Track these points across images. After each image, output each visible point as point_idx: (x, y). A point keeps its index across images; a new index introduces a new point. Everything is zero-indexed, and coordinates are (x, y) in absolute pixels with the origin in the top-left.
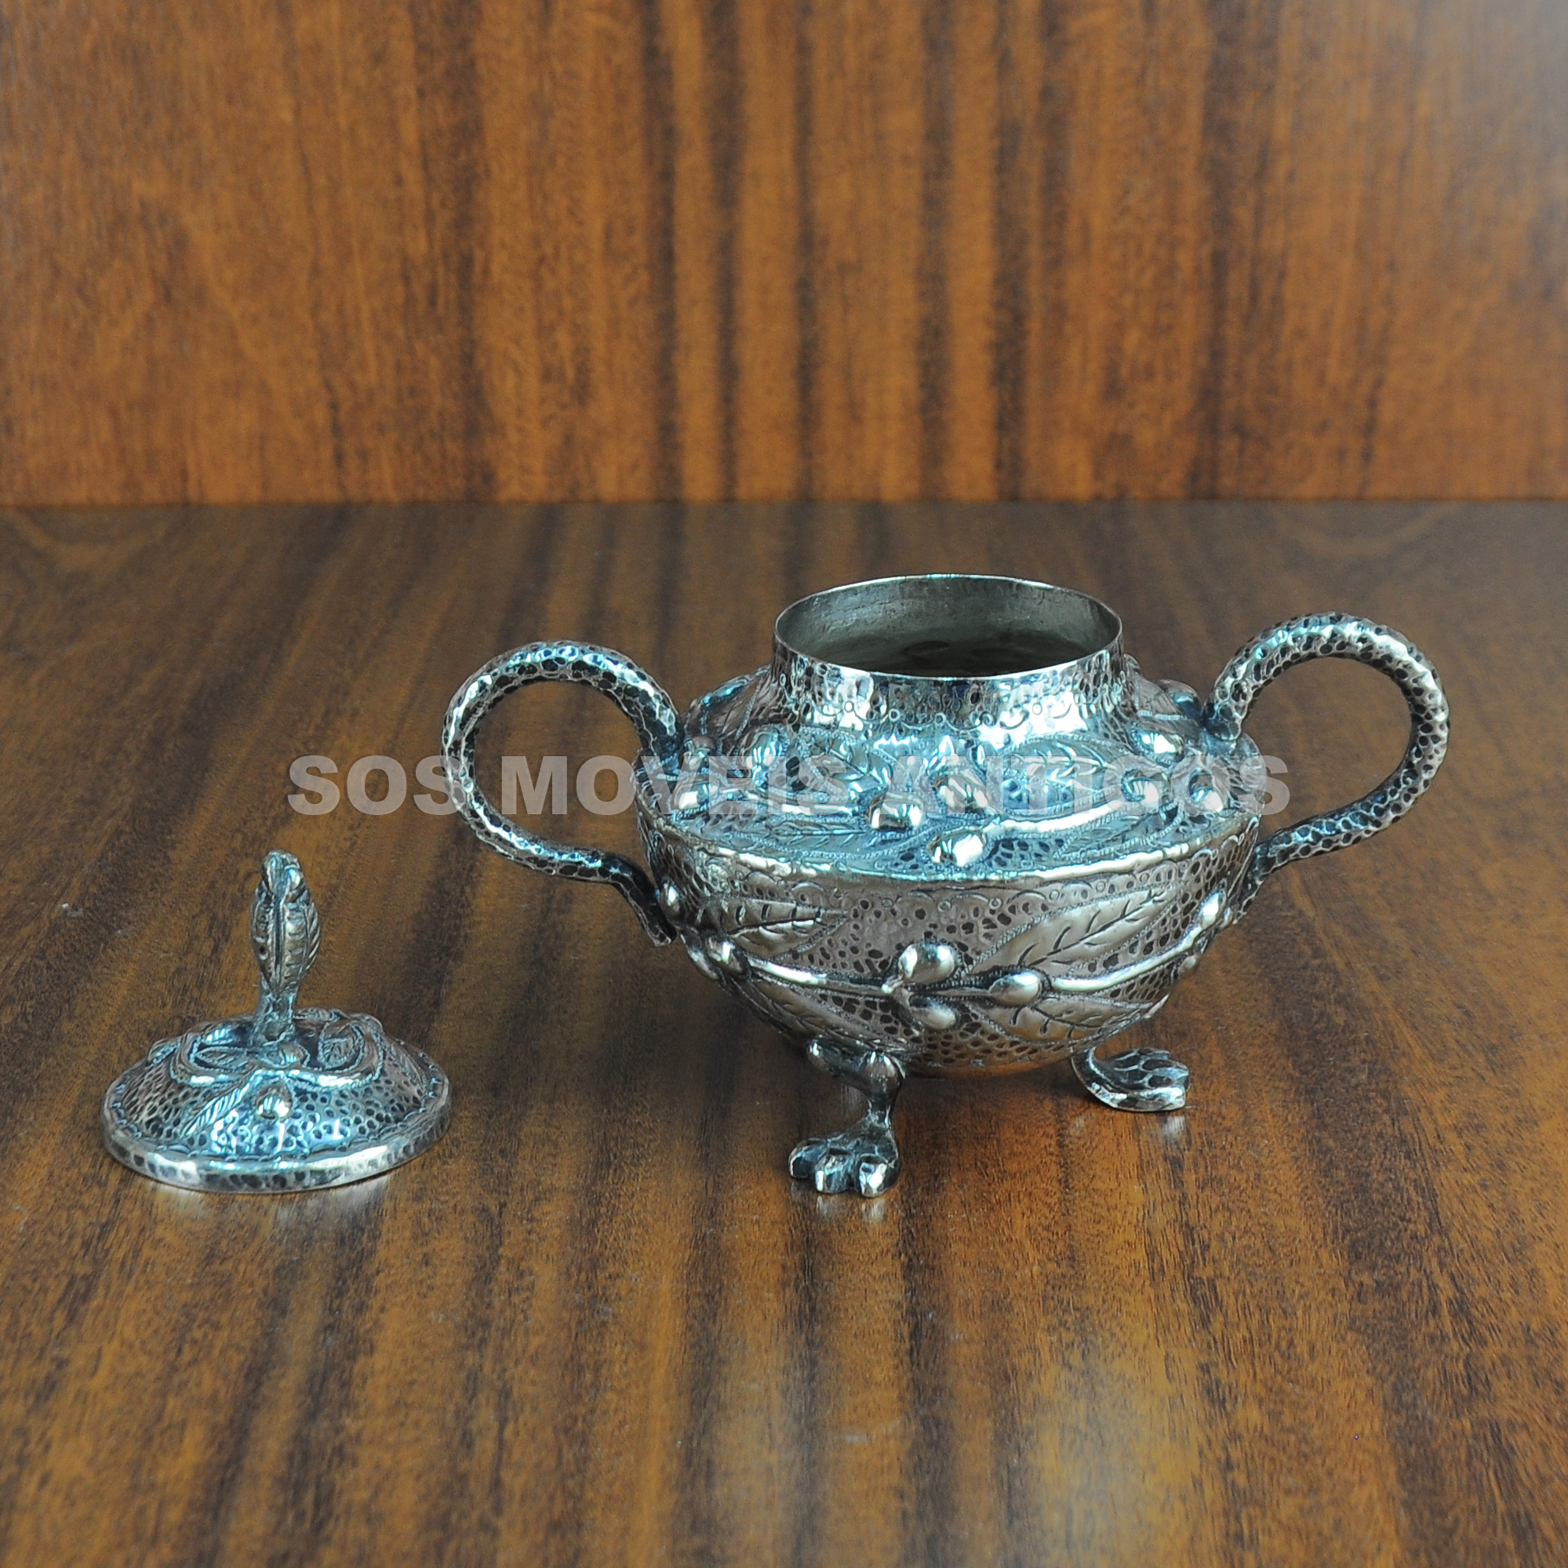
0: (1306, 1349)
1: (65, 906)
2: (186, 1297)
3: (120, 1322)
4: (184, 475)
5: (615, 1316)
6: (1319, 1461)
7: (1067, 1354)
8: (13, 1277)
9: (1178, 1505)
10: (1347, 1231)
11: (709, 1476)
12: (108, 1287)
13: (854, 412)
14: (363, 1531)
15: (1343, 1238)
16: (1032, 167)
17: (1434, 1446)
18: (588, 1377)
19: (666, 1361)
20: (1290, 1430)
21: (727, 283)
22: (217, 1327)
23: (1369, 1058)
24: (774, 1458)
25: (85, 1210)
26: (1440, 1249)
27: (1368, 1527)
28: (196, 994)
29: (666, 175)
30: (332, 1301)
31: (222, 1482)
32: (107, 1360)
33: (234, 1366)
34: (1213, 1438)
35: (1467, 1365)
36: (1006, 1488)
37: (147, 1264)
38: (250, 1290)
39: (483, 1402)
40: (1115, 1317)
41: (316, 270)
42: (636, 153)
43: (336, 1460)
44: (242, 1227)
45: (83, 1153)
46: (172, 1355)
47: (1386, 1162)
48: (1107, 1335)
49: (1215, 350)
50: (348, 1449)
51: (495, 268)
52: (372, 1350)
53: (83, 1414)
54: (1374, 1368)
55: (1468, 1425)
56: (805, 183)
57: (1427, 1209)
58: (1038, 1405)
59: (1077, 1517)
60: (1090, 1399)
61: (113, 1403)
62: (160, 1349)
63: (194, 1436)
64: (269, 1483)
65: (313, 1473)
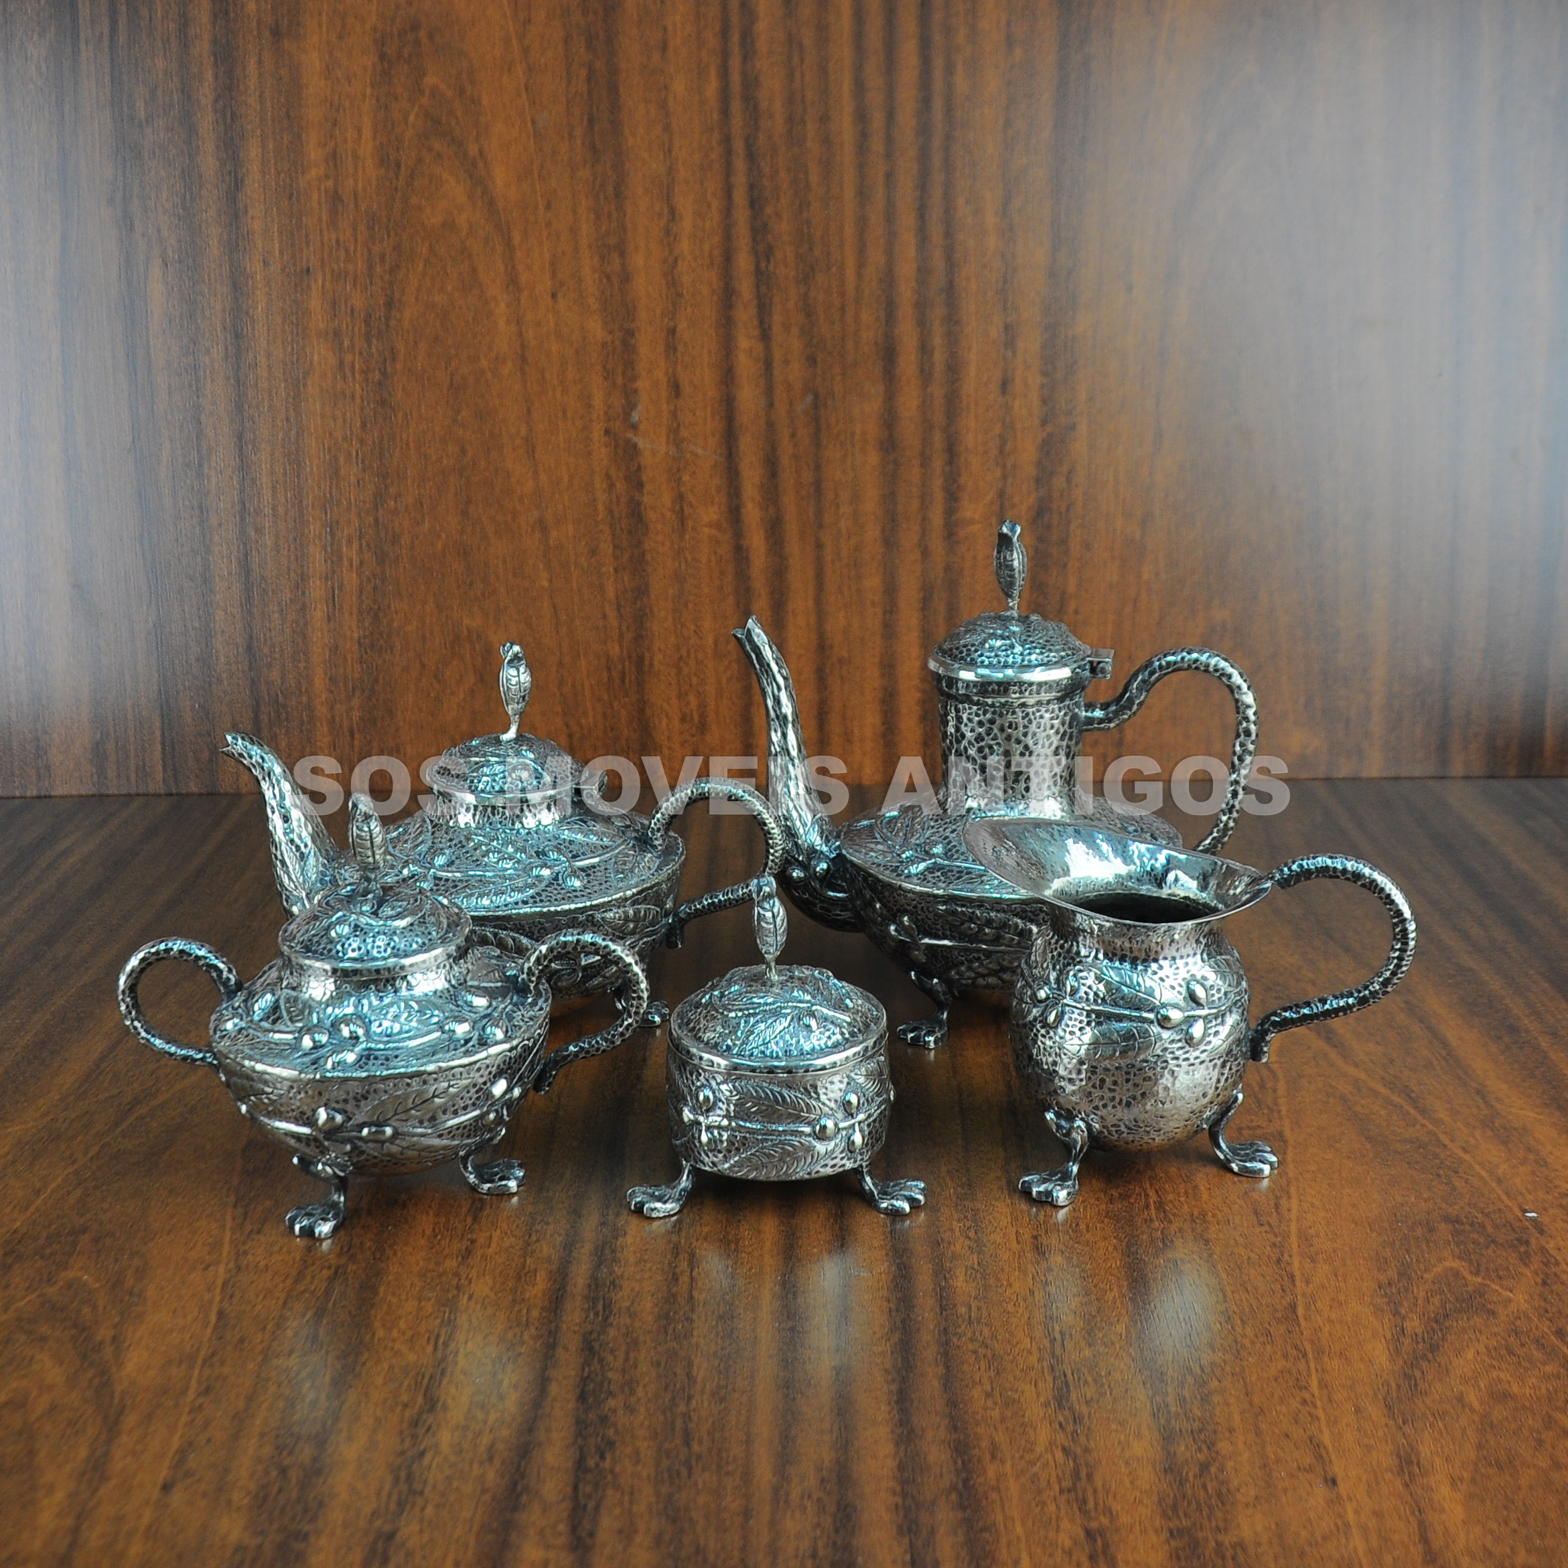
3: (499, 1222)
7: (967, 1232)
11: (795, 1294)
14: (628, 1321)
16: (941, 607)
18: (733, 1246)
19: (771, 1239)
22: (547, 1224)
24: (825, 1284)
27: (1113, 1311)
30: (603, 1211)
31: (557, 1298)
32: (495, 1240)
33: (557, 1243)
35: (1162, 1233)
36: (939, 1296)
38: (562, 1206)
39: (682, 1259)
40: (991, 1213)
41: (560, 664)
42: (731, 600)
43: (612, 1287)
46: (527, 1237)
48: (987, 1222)
50: (617, 1282)
51: (656, 663)
53: (486, 1266)
54: (1118, 1235)
56: (821, 616)
58: (954, 1257)
59: (974, 1309)
60: (979, 1253)
61: (500, 1261)
62: (520, 1235)
63: (542, 1276)
64: (580, 1298)
65: (601, 1293)
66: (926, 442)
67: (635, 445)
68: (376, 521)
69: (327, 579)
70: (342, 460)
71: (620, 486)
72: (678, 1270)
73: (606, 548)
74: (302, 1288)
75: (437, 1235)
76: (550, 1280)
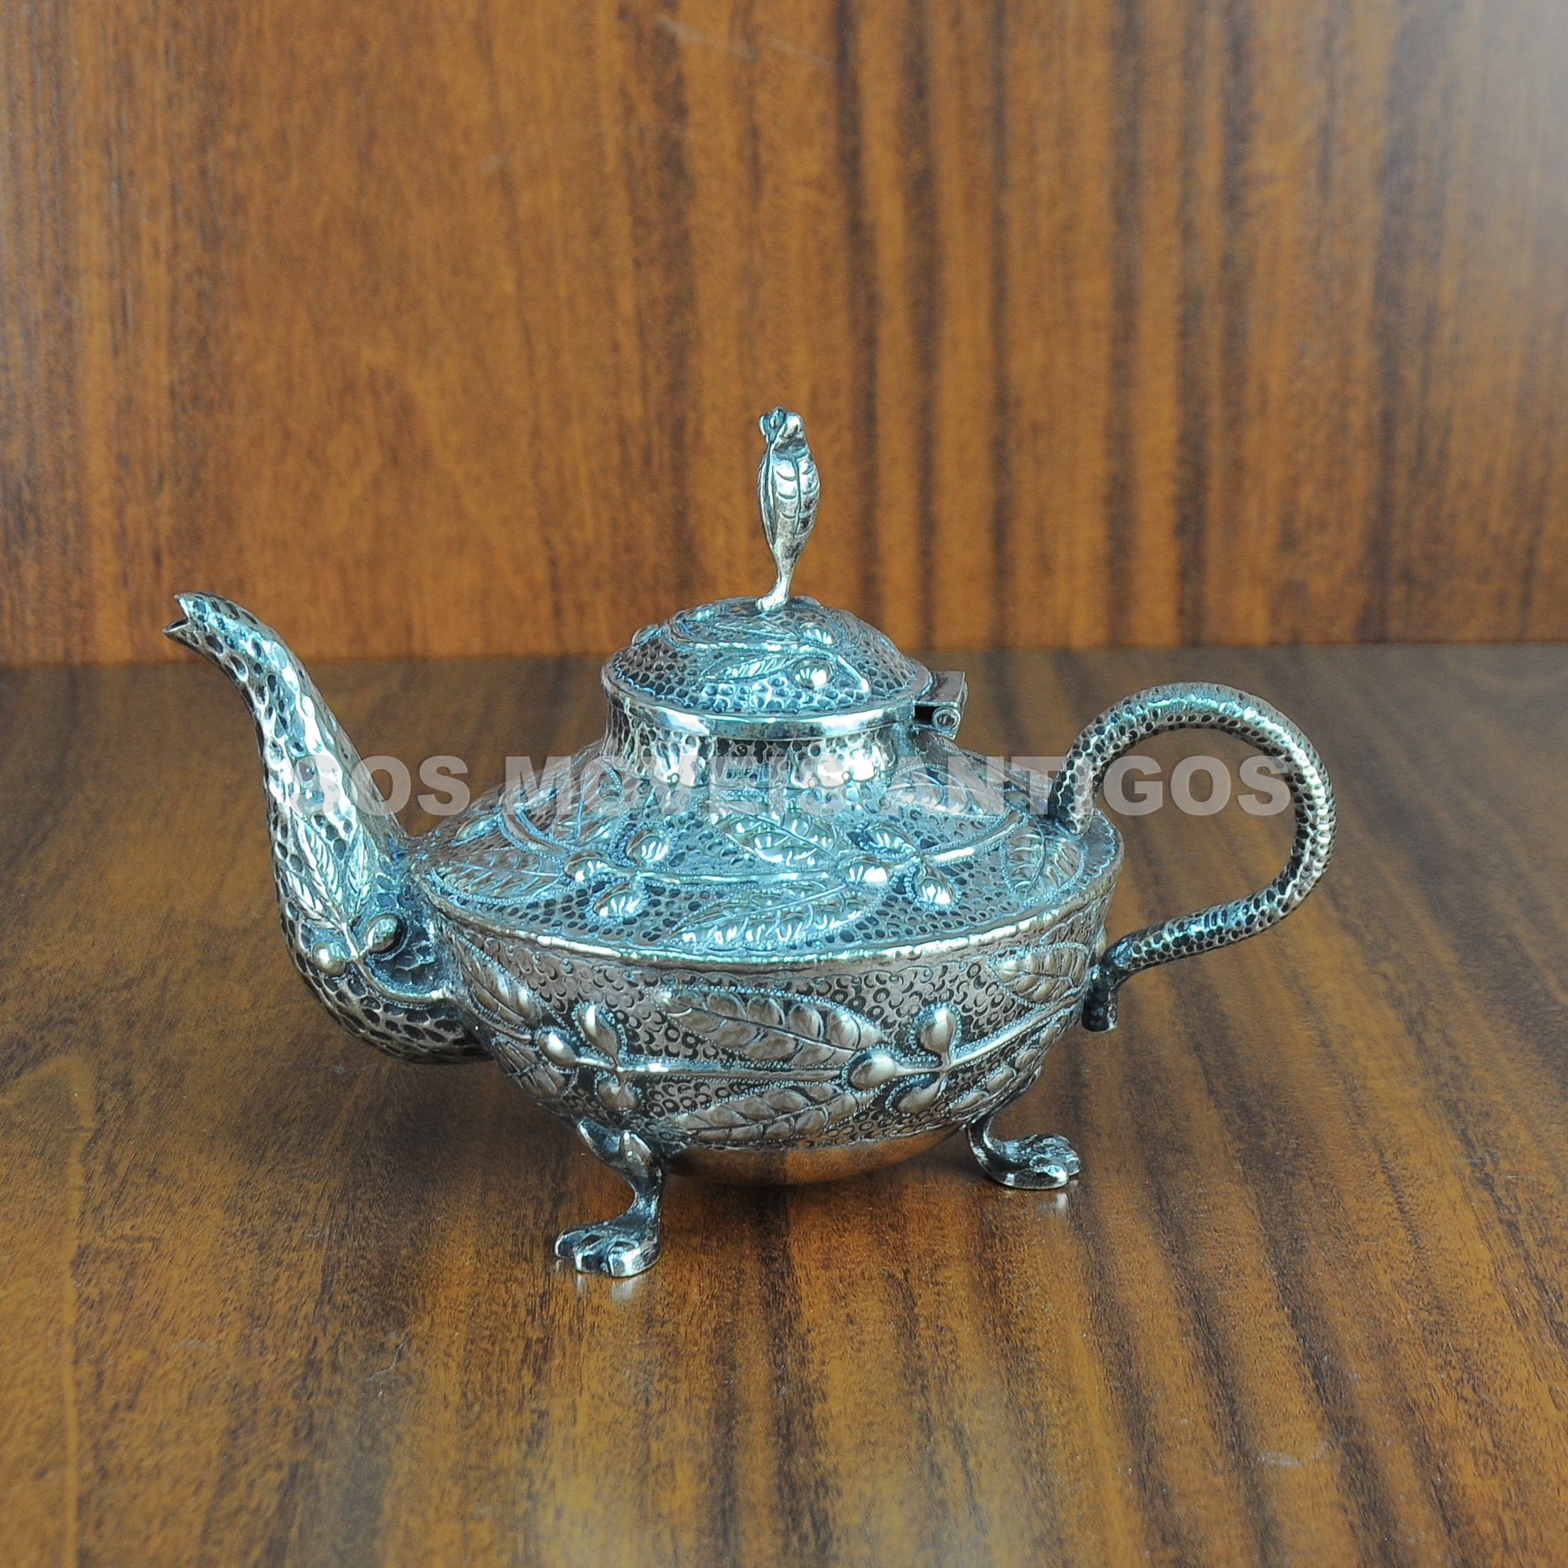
2: (638, 1355)
3: (584, 1378)
4: (409, 630)
7: (1459, 1389)
8: (472, 1341)
11: (1165, 1497)
12: (564, 1348)
13: (1045, 564)
16: (1214, 332)
18: (1030, 1416)
19: (1098, 1402)
21: (926, 443)
22: (675, 1380)
24: (1219, 1481)
25: (520, 1283)
29: (869, 342)
30: (774, 1357)
31: (723, 1512)
32: (583, 1411)
33: (702, 1414)
36: (1437, 1501)
37: (593, 1328)
38: (696, 1349)
39: (941, 1439)
40: (1493, 1357)
41: (536, 433)
42: (841, 320)
43: (821, 1491)
44: (671, 1295)
45: (502, 1234)
46: (642, 1406)
48: (1491, 1372)
49: (1384, 502)
50: (830, 1481)
51: (707, 429)
52: (825, 1397)
53: (576, 1457)
56: (1001, 346)
58: (1446, 1433)
59: (1509, 1525)
60: (1491, 1426)
61: (600, 1446)
62: (629, 1400)
63: (685, 1474)
64: (766, 1511)
65: (804, 1502)
66: (1192, 35)
67: (672, 41)
68: (203, 172)
69: (111, 275)
70: (138, 57)
71: (646, 113)
73: (620, 223)
74: (236, 1504)
75: (473, 1405)
76: (702, 1479)
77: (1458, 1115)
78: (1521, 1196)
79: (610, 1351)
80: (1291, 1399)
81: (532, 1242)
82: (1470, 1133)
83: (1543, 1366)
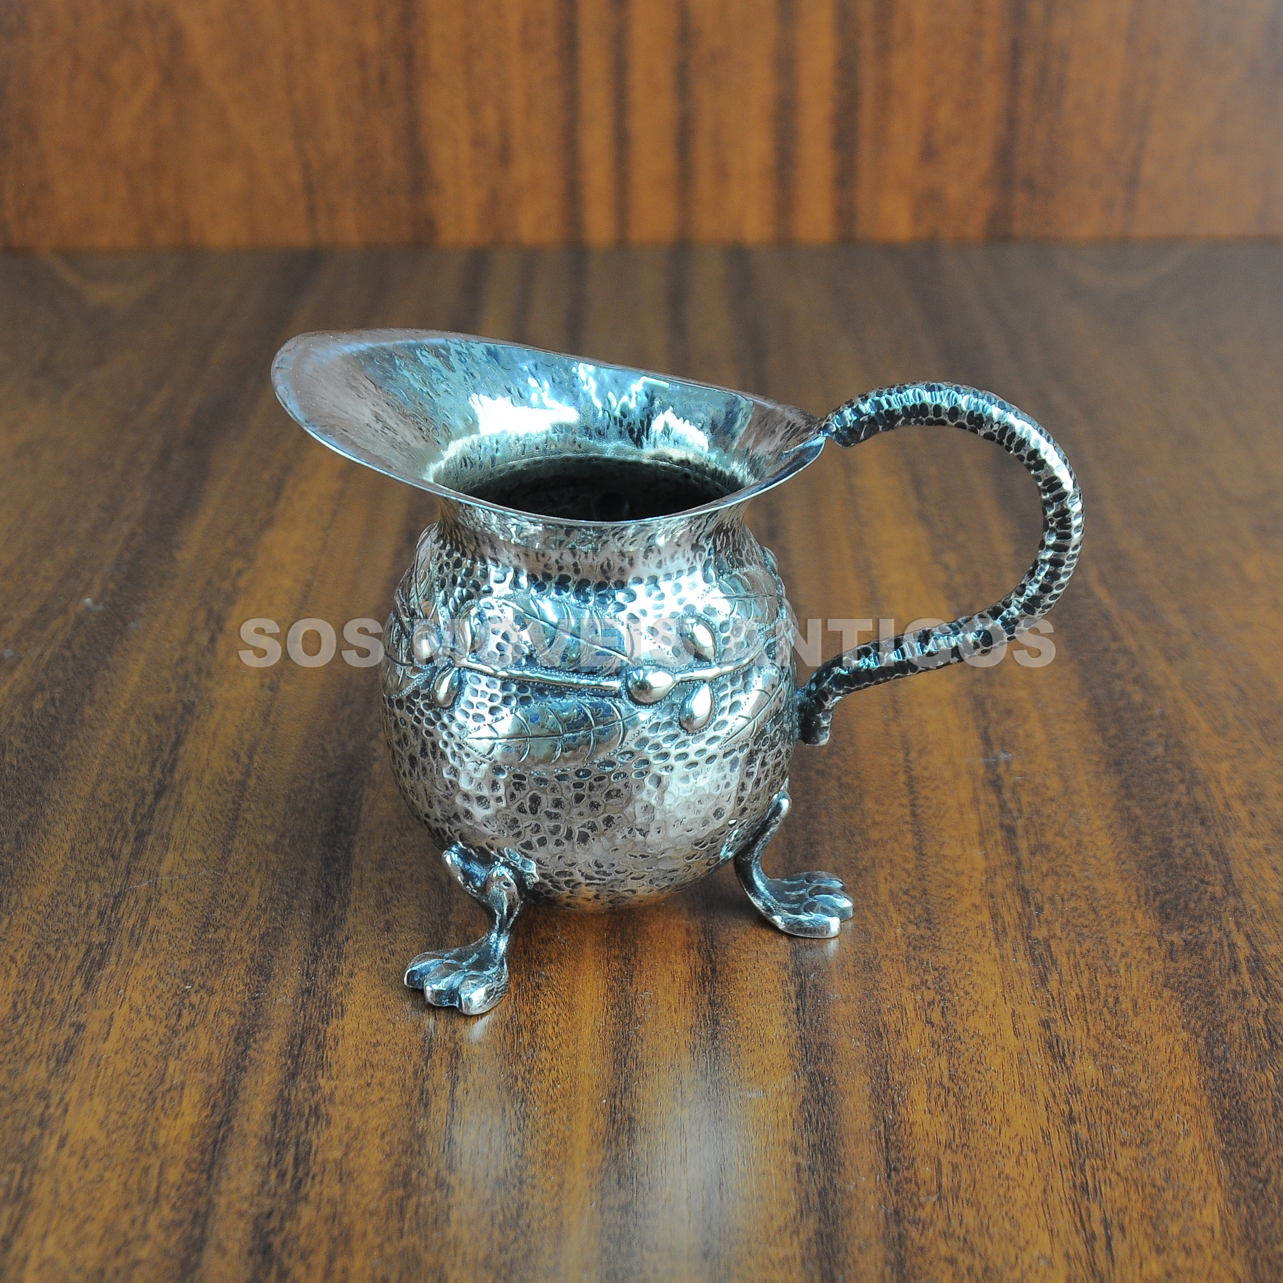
0: (1130, 1005)
1: (88, 601)
2: (185, 963)
3: (129, 989)
4: (187, 225)
5: (547, 978)
6: (1148, 1113)
7: (928, 1011)
8: (39, 946)
9: (1031, 1157)
10: (1157, 893)
11: (631, 1130)
12: (120, 955)
14: (337, 1189)
15: (1154, 900)
17: (1244, 1098)
18: (526, 1036)
19: (592, 1022)
20: (1122, 1084)
21: (620, 67)
22: (212, 992)
23: (1164, 732)
24: (685, 1115)
25: (101, 881)
26: (1236, 910)
27: (1193, 1179)
28: (195, 680)
30: (308, 968)
31: (215, 1142)
32: (118, 1024)
33: (226, 1030)
34: (1057, 1095)
35: (1266, 1020)
36: (883, 1141)
37: (152, 932)
38: (239, 957)
39: (438, 1062)
40: (967, 976)
41: (289, 57)
43: (313, 1120)
44: (233, 897)
45: (100, 829)
46: (173, 1020)
47: (1185, 829)
48: (962, 994)
49: (1011, 119)
50: (323, 1109)
51: (434, 56)
52: (342, 1013)
53: (97, 1077)
54: (1189, 1023)
55: (1272, 1078)
57: (1222, 872)
58: (908, 1061)
59: (946, 1169)
60: (950, 1054)
61: (121, 1066)
62: (162, 1014)
63: (193, 1096)
64: (255, 1142)
65: (293, 1133)
72: (429, 1085)
75: (19, 1017)
76: (206, 1105)
77: (984, 712)
78: (1025, 799)
79: (161, 959)
80: (771, 1021)
81: (124, 837)
82: (991, 731)
83: (1011, 987)
